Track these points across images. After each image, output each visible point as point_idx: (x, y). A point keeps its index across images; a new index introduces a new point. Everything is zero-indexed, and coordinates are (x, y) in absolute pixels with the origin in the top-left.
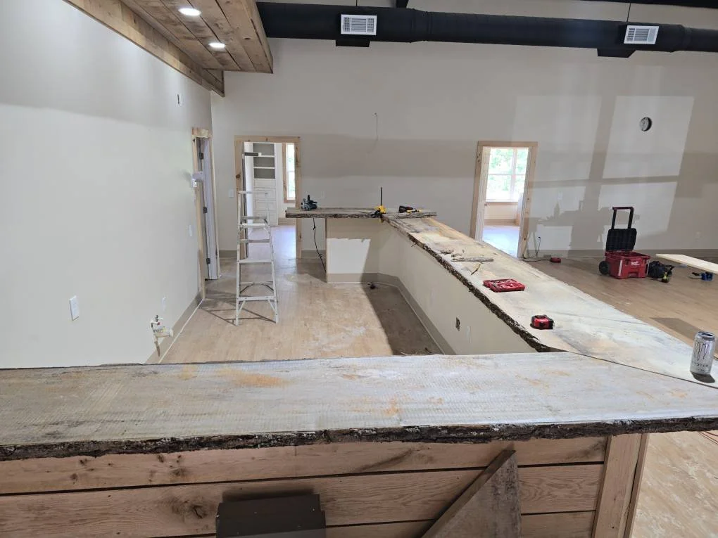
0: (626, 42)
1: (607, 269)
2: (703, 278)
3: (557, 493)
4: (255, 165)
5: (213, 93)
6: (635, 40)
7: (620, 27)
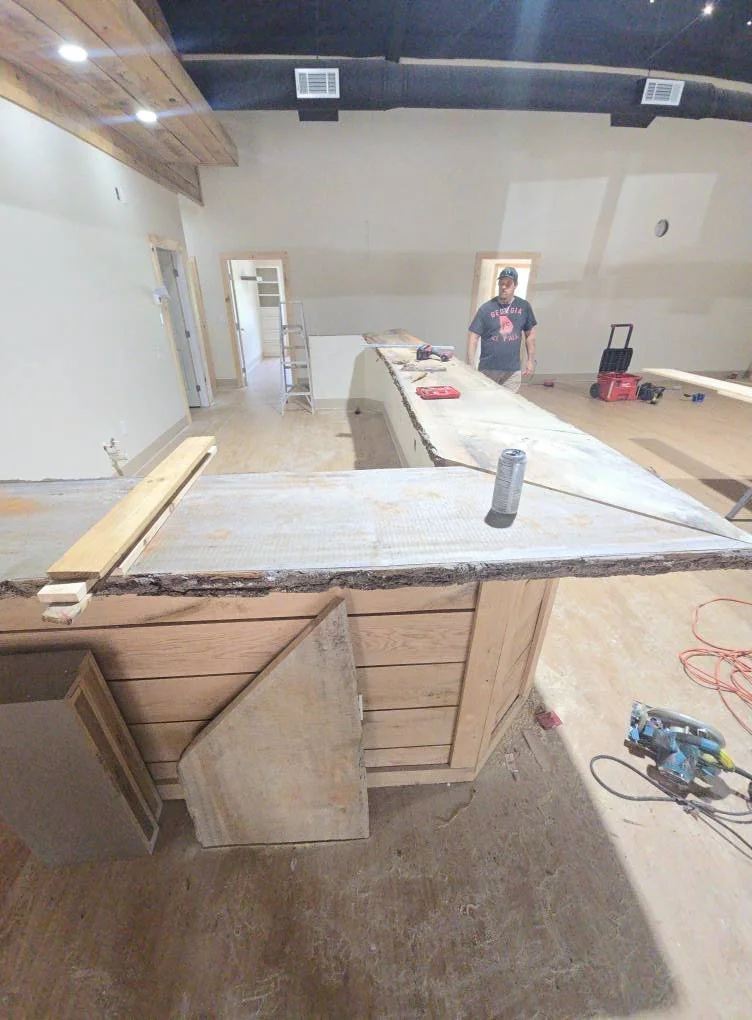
0: (644, 101)
1: (597, 392)
2: (694, 400)
3: (414, 643)
4: (260, 293)
5: (183, 199)
6: (656, 99)
7: (638, 82)
